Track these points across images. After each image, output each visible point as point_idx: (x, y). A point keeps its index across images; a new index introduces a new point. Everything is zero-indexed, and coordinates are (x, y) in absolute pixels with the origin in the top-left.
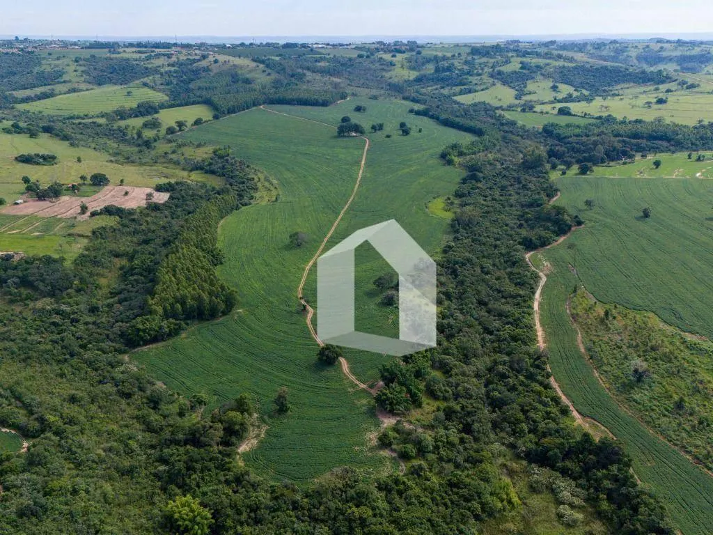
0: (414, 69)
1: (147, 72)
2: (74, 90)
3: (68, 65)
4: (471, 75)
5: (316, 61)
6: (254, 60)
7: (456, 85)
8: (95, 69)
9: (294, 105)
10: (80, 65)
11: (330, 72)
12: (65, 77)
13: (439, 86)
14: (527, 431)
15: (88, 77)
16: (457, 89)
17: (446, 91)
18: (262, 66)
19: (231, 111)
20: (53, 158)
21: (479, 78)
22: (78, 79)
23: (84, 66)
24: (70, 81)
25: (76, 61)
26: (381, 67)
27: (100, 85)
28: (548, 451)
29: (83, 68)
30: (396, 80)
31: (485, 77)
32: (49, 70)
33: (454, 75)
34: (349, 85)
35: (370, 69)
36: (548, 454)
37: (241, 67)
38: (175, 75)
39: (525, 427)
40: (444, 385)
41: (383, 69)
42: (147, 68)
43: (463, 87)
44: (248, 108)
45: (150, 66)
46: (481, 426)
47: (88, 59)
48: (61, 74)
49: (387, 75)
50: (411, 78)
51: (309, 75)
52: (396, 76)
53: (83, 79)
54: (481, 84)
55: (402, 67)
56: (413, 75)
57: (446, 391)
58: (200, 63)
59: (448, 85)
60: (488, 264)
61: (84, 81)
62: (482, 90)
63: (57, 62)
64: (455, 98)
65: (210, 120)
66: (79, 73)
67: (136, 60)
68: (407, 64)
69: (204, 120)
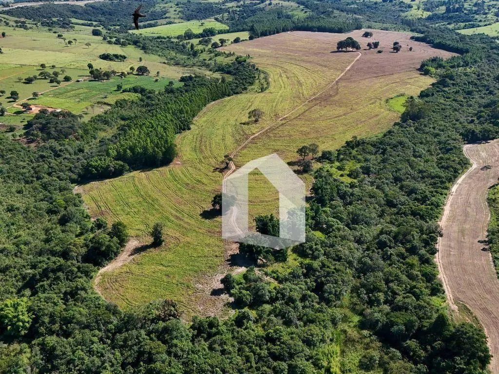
0: (428, 10)
1: (220, 11)
2: (170, 23)
3: (171, 7)
4: (477, 14)
5: (347, 5)
6: (298, 3)
7: (462, 22)
8: (188, 10)
9: (315, 31)
10: (179, 7)
11: (354, 12)
12: (167, 15)
13: (447, 23)
14: (382, 301)
15: (182, 15)
16: (463, 24)
17: (451, 27)
18: (302, 7)
19: (264, 34)
20: (125, 57)
21: (484, 16)
22: (175, 16)
23: (182, 8)
24: (169, 18)
25: (177, 5)
26: (400, 9)
27: (189, 20)
28: (392, 326)
29: (180, 9)
30: (411, 18)
31: (489, 16)
32: (159, 10)
33: (462, 14)
34: (367, 20)
35: (391, 10)
36: (392, 329)
37: (286, 8)
38: (238, 13)
39: (381, 296)
40: (316, 244)
41: (401, 11)
42: (221, 9)
43: (467, 23)
44: (278, 32)
45: (223, 7)
46: (334, 287)
47: (186, 3)
48: (165, 13)
49: (403, 14)
50: (424, 17)
51: (336, 13)
52: (411, 16)
53: (178, 16)
54: (485, 21)
55: (418, 9)
56: (426, 14)
57: (316, 249)
58: (259, 5)
59: (454, 22)
60: (421, 149)
61: (179, 18)
62: (486, 25)
63: (165, 5)
64: (459, 31)
65: (246, 40)
66: (176, 13)
67: (216, 4)
68: (422, 6)
69: (241, 39)
